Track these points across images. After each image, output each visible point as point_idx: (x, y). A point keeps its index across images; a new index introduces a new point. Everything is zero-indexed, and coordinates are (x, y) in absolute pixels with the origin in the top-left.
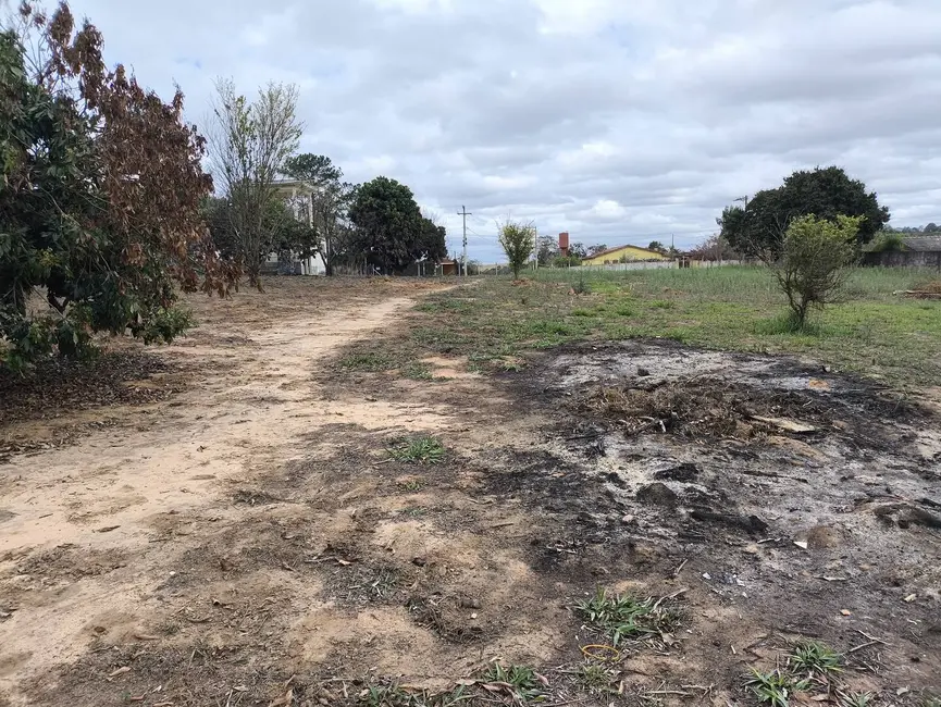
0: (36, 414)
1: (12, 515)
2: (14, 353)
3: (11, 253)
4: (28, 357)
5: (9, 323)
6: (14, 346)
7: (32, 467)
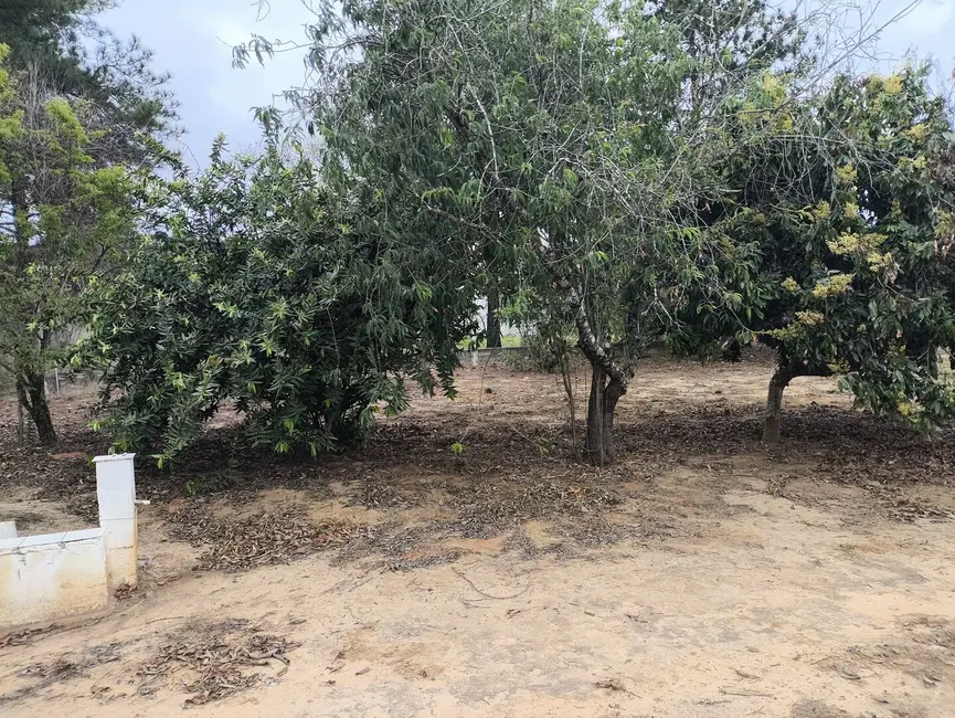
0: (937, 479)
1: (923, 579)
2: (923, 415)
3: (931, 317)
4: (936, 420)
5: (921, 385)
6: (924, 409)
7: (939, 534)
